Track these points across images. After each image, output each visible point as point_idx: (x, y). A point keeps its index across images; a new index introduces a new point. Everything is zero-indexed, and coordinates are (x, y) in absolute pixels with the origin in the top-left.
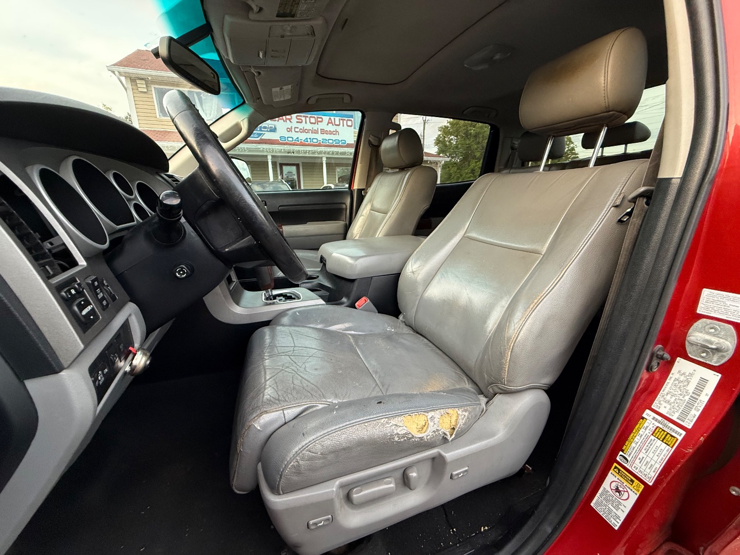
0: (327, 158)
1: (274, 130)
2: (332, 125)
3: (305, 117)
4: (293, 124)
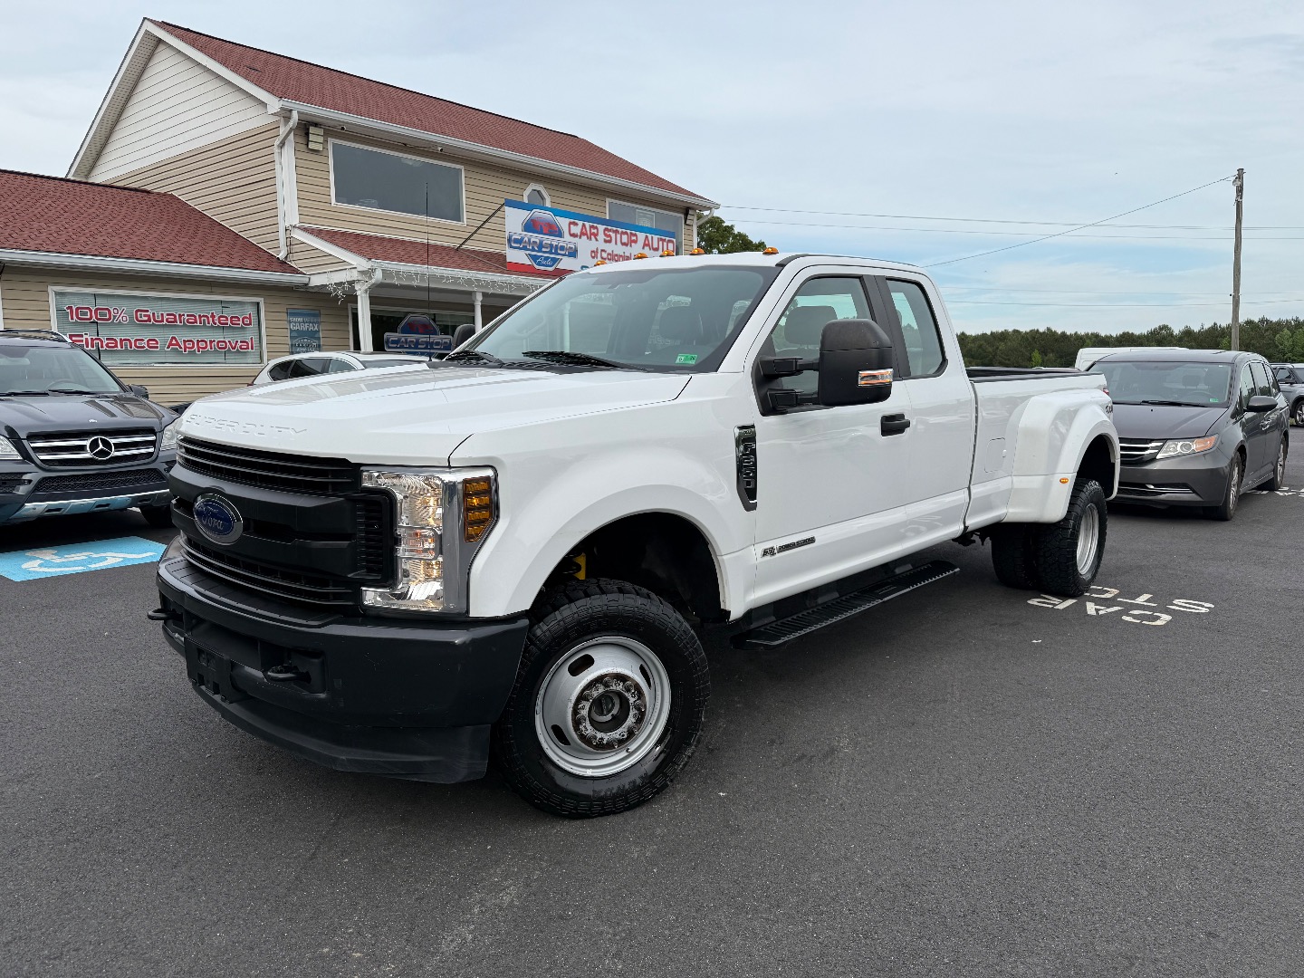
1: (573, 253)
3: (616, 232)
4: (599, 244)
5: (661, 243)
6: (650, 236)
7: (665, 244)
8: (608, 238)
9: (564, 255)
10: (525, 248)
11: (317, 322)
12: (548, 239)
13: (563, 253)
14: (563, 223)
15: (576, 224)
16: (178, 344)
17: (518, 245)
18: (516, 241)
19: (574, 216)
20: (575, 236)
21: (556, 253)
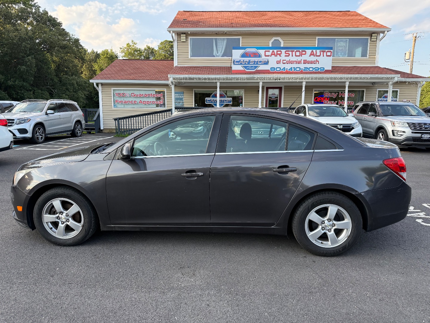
0: (306, 82)
1: (267, 63)
2: (313, 56)
3: (292, 51)
4: (283, 57)
5: (322, 53)
6: (314, 51)
7: (325, 53)
8: (288, 55)
9: (262, 64)
10: (241, 64)
11: (183, 95)
12: (252, 59)
13: (261, 63)
14: (262, 52)
15: (269, 51)
16: (142, 102)
17: (238, 63)
18: (237, 62)
19: (267, 48)
20: (268, 56)
21: (257, 64)
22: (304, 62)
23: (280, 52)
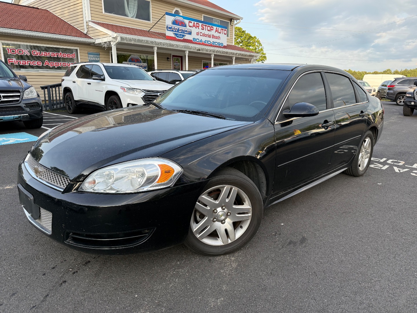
0: (214, 54)
1: (190, 33)
2: (217, 32)
3: (206, 26)
4: (200, 30)
7: (223, 31)
8: (203, 28)
9: (187, 34)
10: (173, 31)
11: (99, 57)
12: (181, 28)
14: (187, 22)
15: (191, 22)
16: (48, 64)
17: (170, 30)
18: (170, 28)
19: (191, 19)
20: (191, 27)
21: (184, 33)
22: (212, 36)
23: (198, 25)
